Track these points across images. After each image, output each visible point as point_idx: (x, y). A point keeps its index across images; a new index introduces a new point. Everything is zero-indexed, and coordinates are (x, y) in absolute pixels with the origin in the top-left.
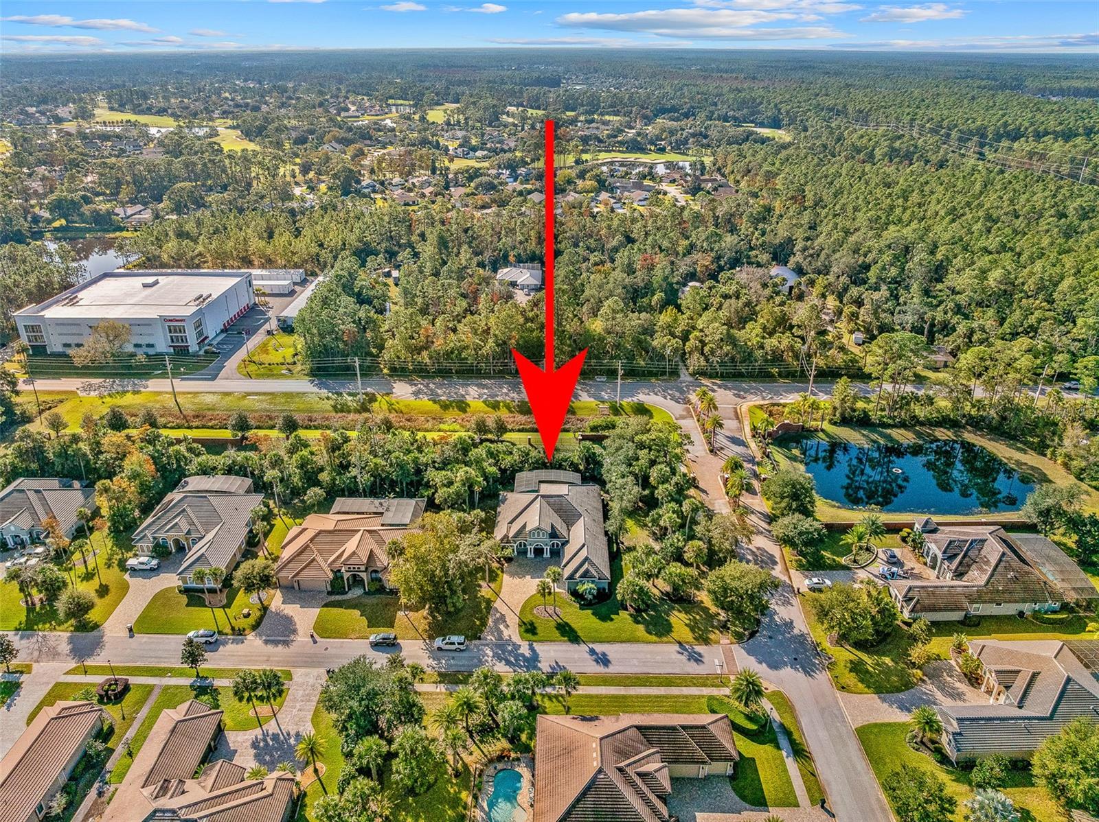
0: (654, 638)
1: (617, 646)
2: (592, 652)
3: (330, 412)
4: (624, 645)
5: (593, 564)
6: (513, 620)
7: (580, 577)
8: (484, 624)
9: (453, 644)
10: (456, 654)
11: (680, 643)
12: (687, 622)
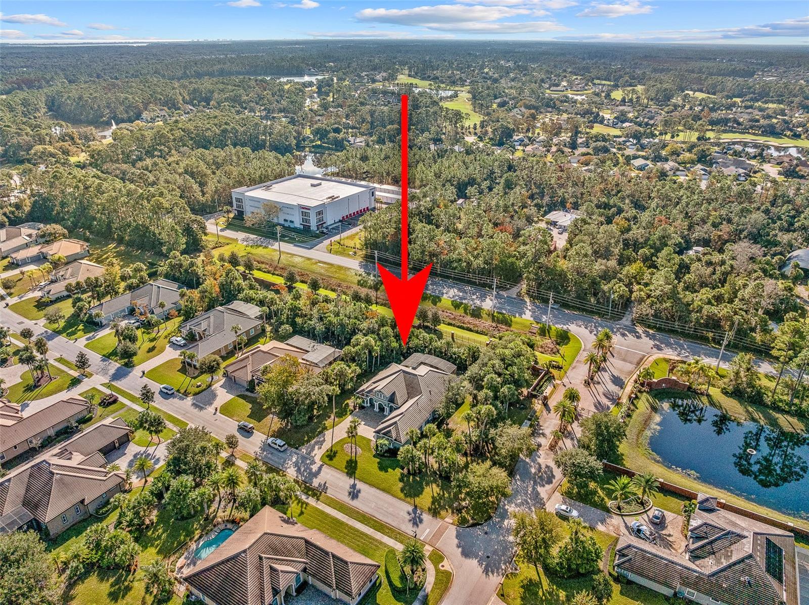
0: (402, 495)
1: (373, 490)
2: (354, 486)
3: (355, 284)
4: (378, 491)
5: (397, 429)
6: (327, 446)
7: (383, 434)
8: (308, 441)
9: (276, 444)
10: (275, 452)
11: (416, 507)
12: (435, 495)
